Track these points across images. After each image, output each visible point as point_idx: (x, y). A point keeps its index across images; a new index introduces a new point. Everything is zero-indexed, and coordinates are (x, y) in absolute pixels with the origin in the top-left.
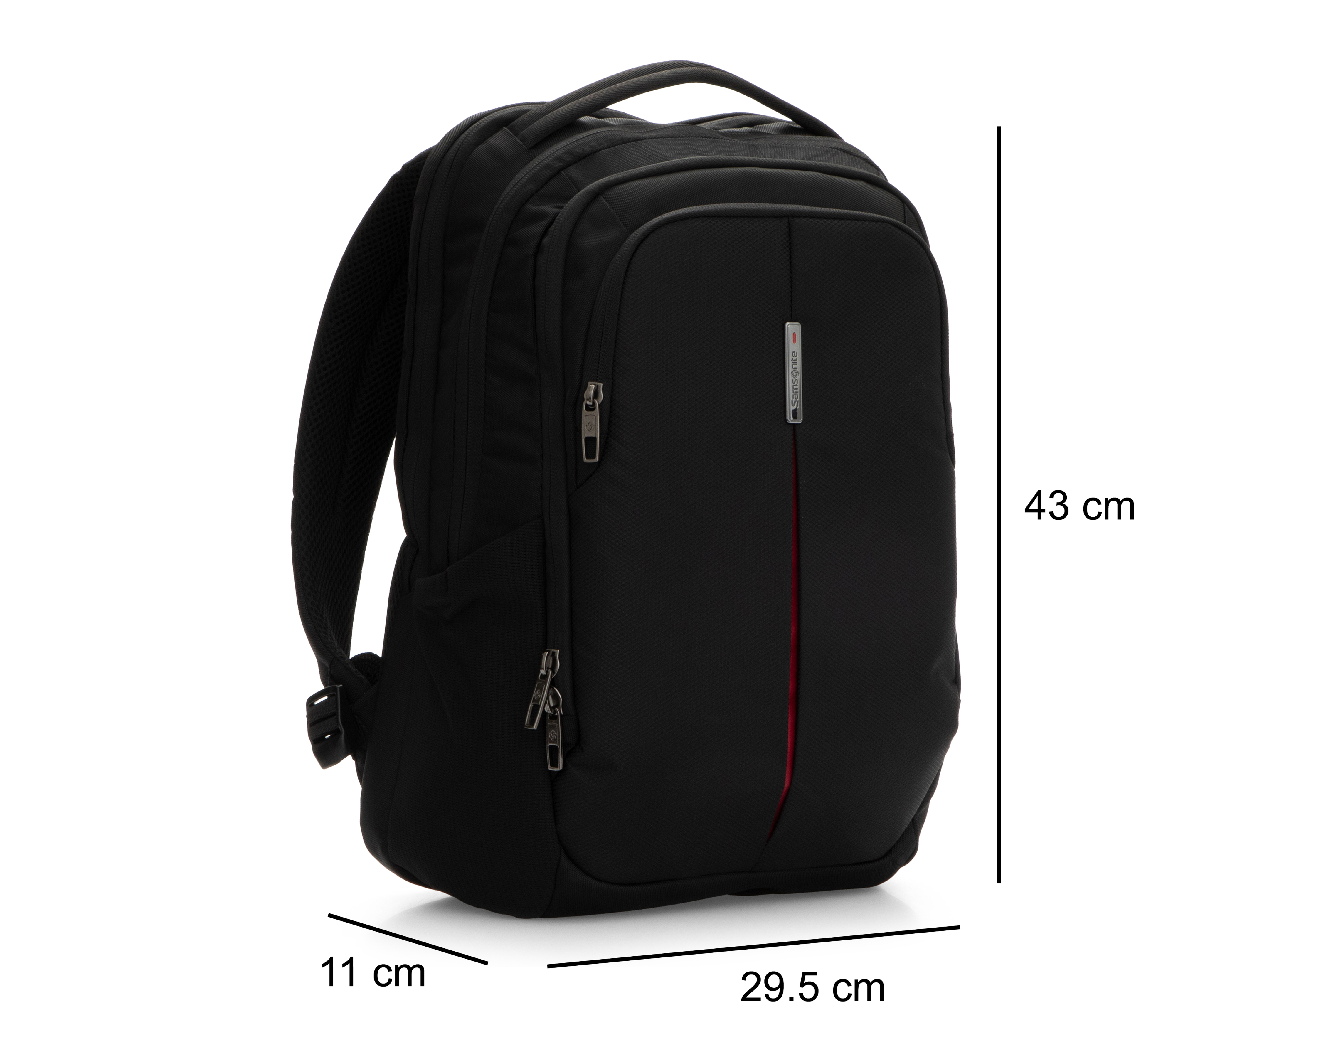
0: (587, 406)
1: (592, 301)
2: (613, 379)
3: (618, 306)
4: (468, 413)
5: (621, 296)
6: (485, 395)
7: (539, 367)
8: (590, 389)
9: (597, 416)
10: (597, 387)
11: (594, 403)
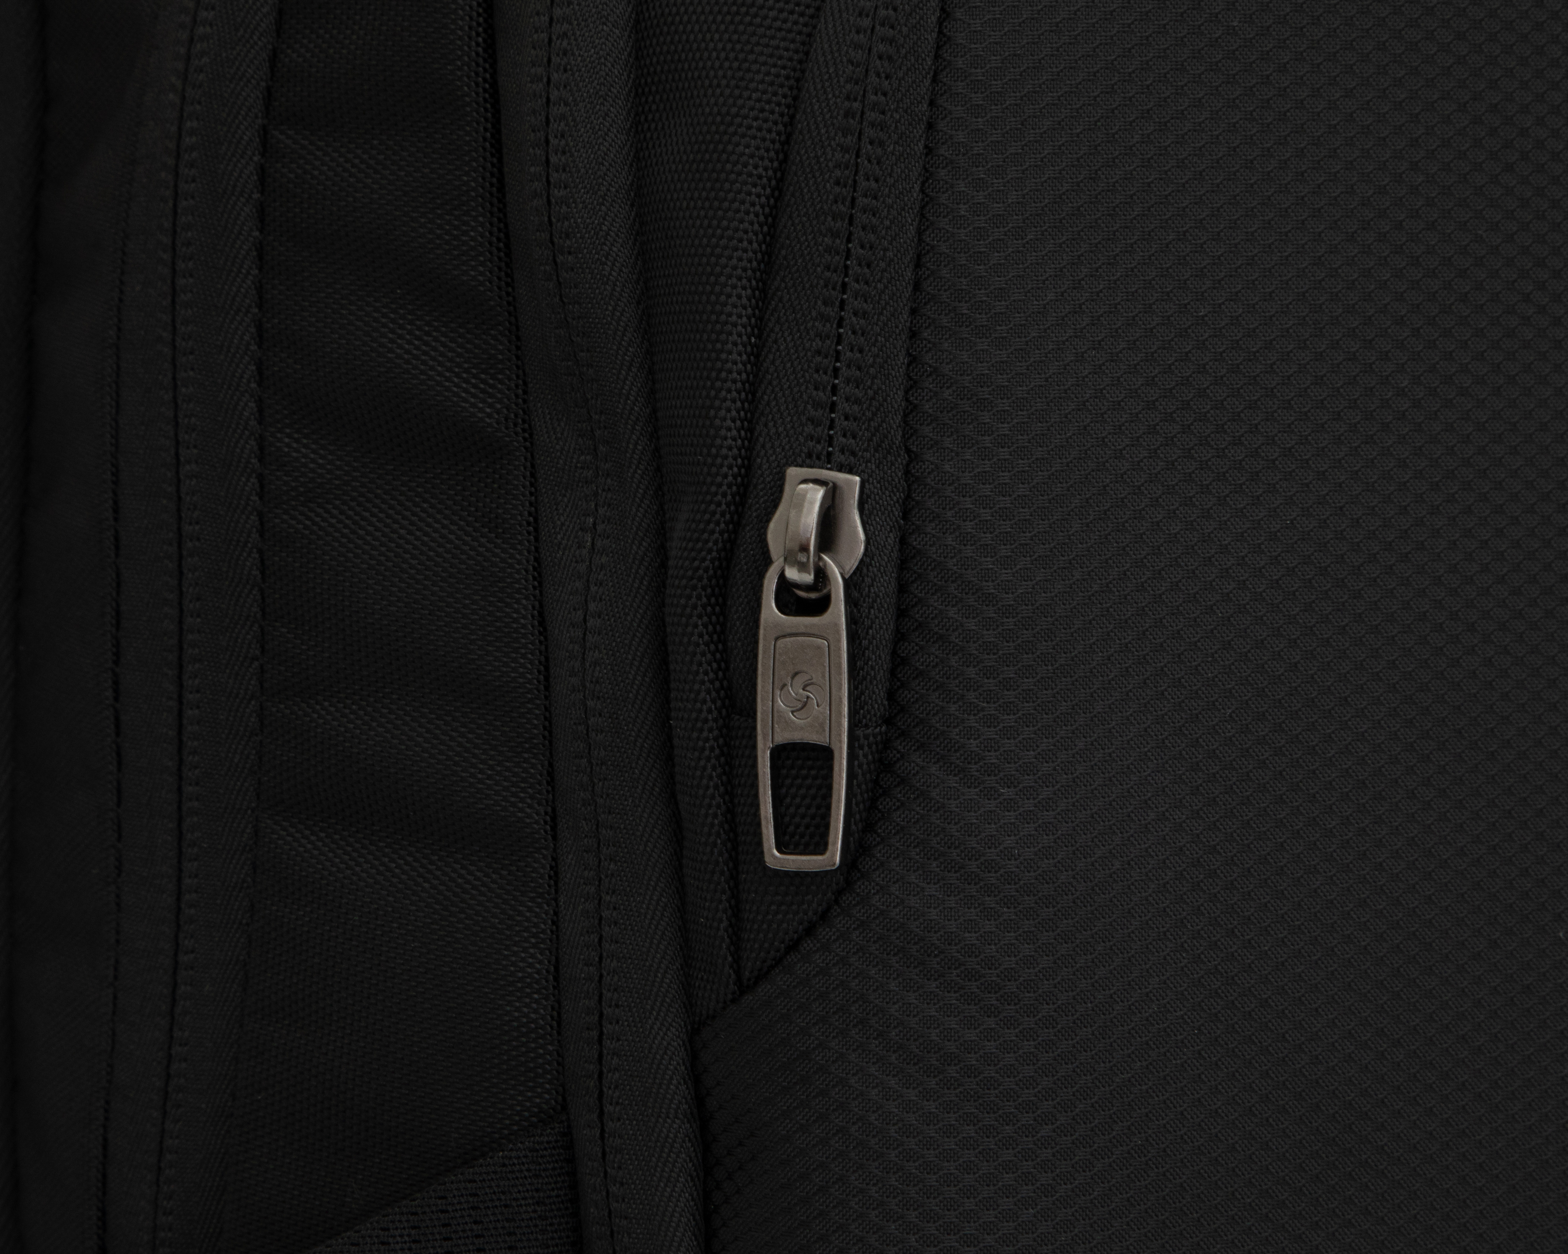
0: (784, 585)
1: (791, 59)
2: (908, 451)
3: (927, 82)
4: (181, 611)
5: (940, 32)
6: (262, 524)
7: (525, 392)
8: (800, 502)
9: (839, 641)
10: (833, 495)
11: (821, 575)
